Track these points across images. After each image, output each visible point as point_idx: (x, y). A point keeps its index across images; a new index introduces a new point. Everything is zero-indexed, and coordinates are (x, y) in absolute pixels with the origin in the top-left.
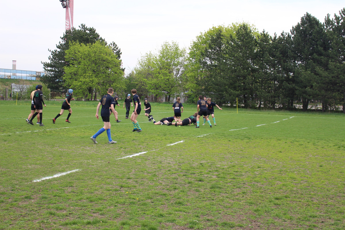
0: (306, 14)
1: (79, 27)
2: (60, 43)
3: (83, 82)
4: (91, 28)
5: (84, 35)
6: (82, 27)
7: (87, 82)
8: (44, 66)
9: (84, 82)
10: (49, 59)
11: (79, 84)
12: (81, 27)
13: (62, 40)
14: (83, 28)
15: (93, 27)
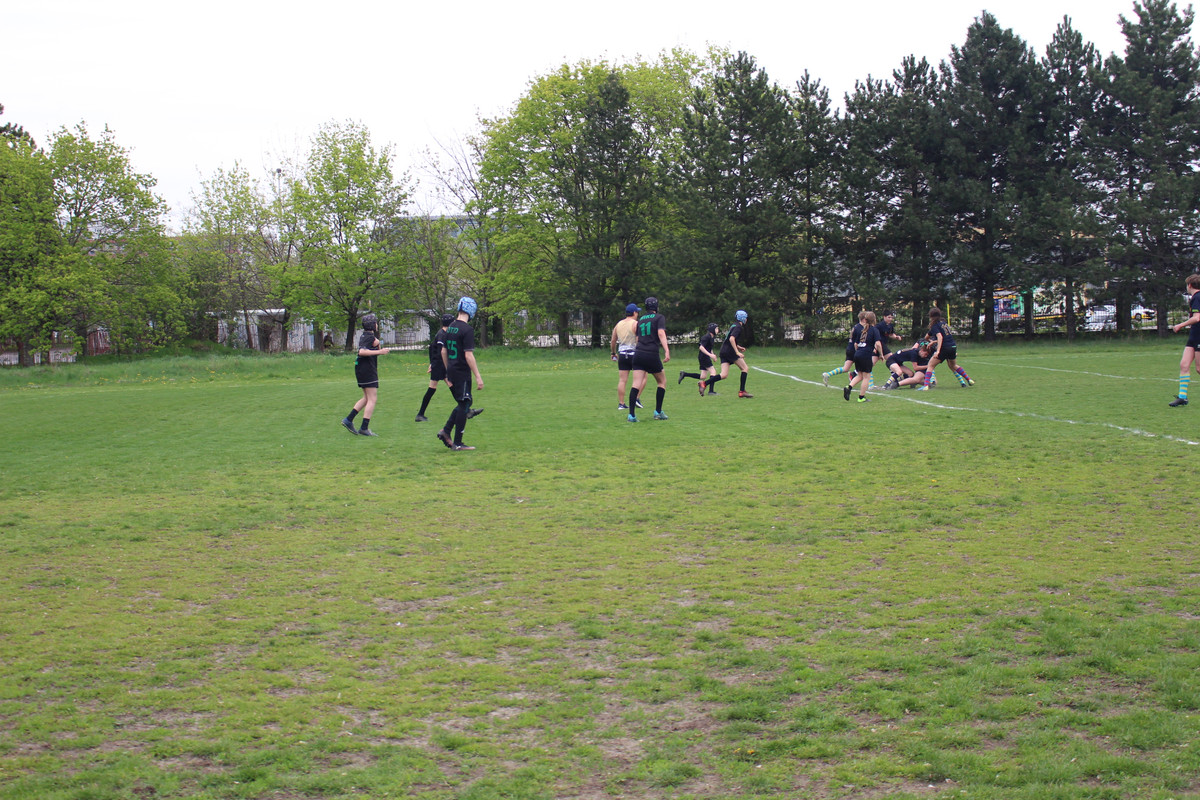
0: (980, 16)
3: (54, 291)
7: (67, 289)
9: (60, 289)
11: (39, 296)
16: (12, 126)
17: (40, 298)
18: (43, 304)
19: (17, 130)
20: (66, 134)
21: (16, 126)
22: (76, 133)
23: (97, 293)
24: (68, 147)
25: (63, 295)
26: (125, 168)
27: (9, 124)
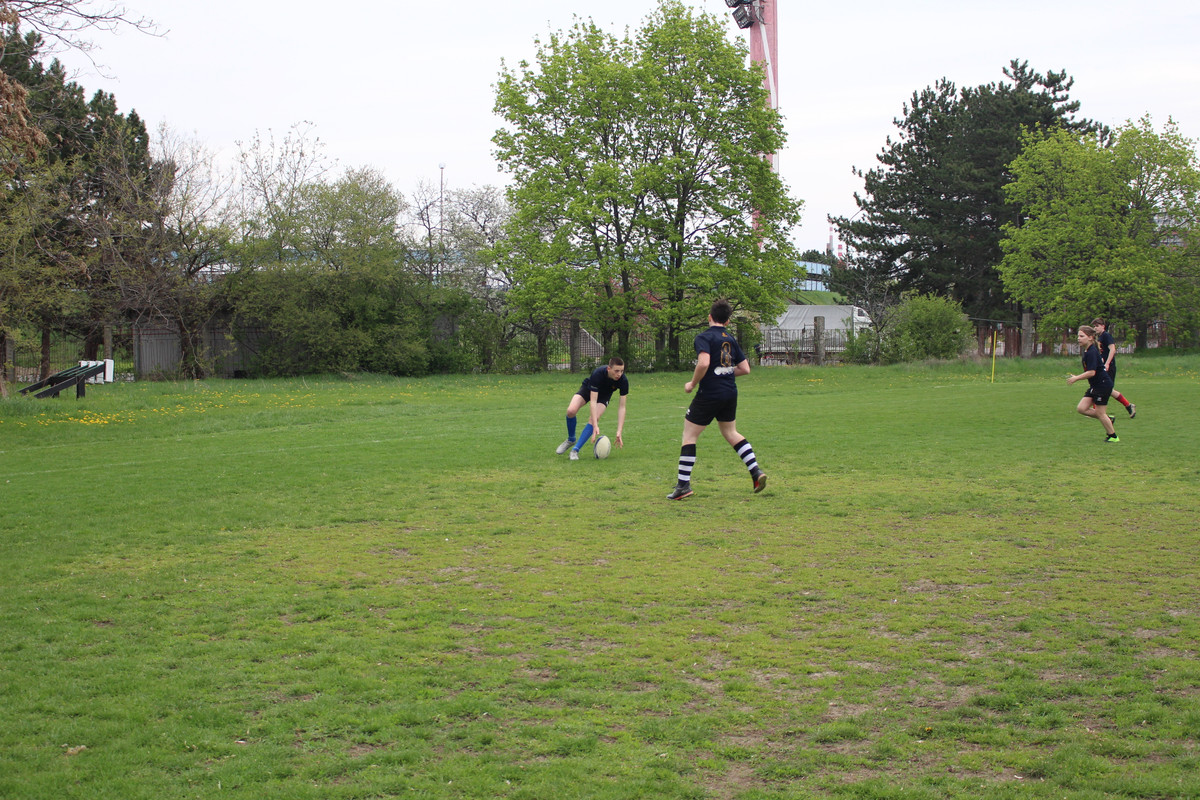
1: (1005, 71)
2: (888, 142)
3: (1109, 283)
4: (1057, 72)
5: (1030, 103)
6: (1015, 73)
7: (1122, 281)
8: (840, 231)
10: (859, 204)
11: (1093, 288)
12: (1011, 71)
13: (900, 130)
14: (1019, 75)
15: (1063, 71)
16: (1088, 121)
17: (1093, 289)
18: (1095, 296)
19: (1092, 125)
20: (1130, 128)
21: (1091, 122)
22: (1138, 126)
23: (1151, 285)
24: (1131, 142)
25: (1117, 287)
26: (1190, 160)
27: (1085, 120)
